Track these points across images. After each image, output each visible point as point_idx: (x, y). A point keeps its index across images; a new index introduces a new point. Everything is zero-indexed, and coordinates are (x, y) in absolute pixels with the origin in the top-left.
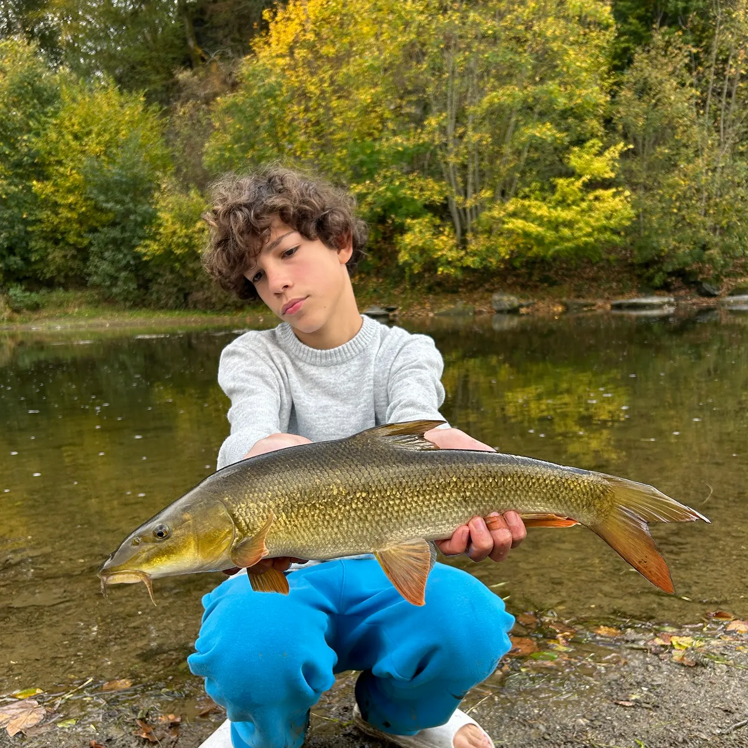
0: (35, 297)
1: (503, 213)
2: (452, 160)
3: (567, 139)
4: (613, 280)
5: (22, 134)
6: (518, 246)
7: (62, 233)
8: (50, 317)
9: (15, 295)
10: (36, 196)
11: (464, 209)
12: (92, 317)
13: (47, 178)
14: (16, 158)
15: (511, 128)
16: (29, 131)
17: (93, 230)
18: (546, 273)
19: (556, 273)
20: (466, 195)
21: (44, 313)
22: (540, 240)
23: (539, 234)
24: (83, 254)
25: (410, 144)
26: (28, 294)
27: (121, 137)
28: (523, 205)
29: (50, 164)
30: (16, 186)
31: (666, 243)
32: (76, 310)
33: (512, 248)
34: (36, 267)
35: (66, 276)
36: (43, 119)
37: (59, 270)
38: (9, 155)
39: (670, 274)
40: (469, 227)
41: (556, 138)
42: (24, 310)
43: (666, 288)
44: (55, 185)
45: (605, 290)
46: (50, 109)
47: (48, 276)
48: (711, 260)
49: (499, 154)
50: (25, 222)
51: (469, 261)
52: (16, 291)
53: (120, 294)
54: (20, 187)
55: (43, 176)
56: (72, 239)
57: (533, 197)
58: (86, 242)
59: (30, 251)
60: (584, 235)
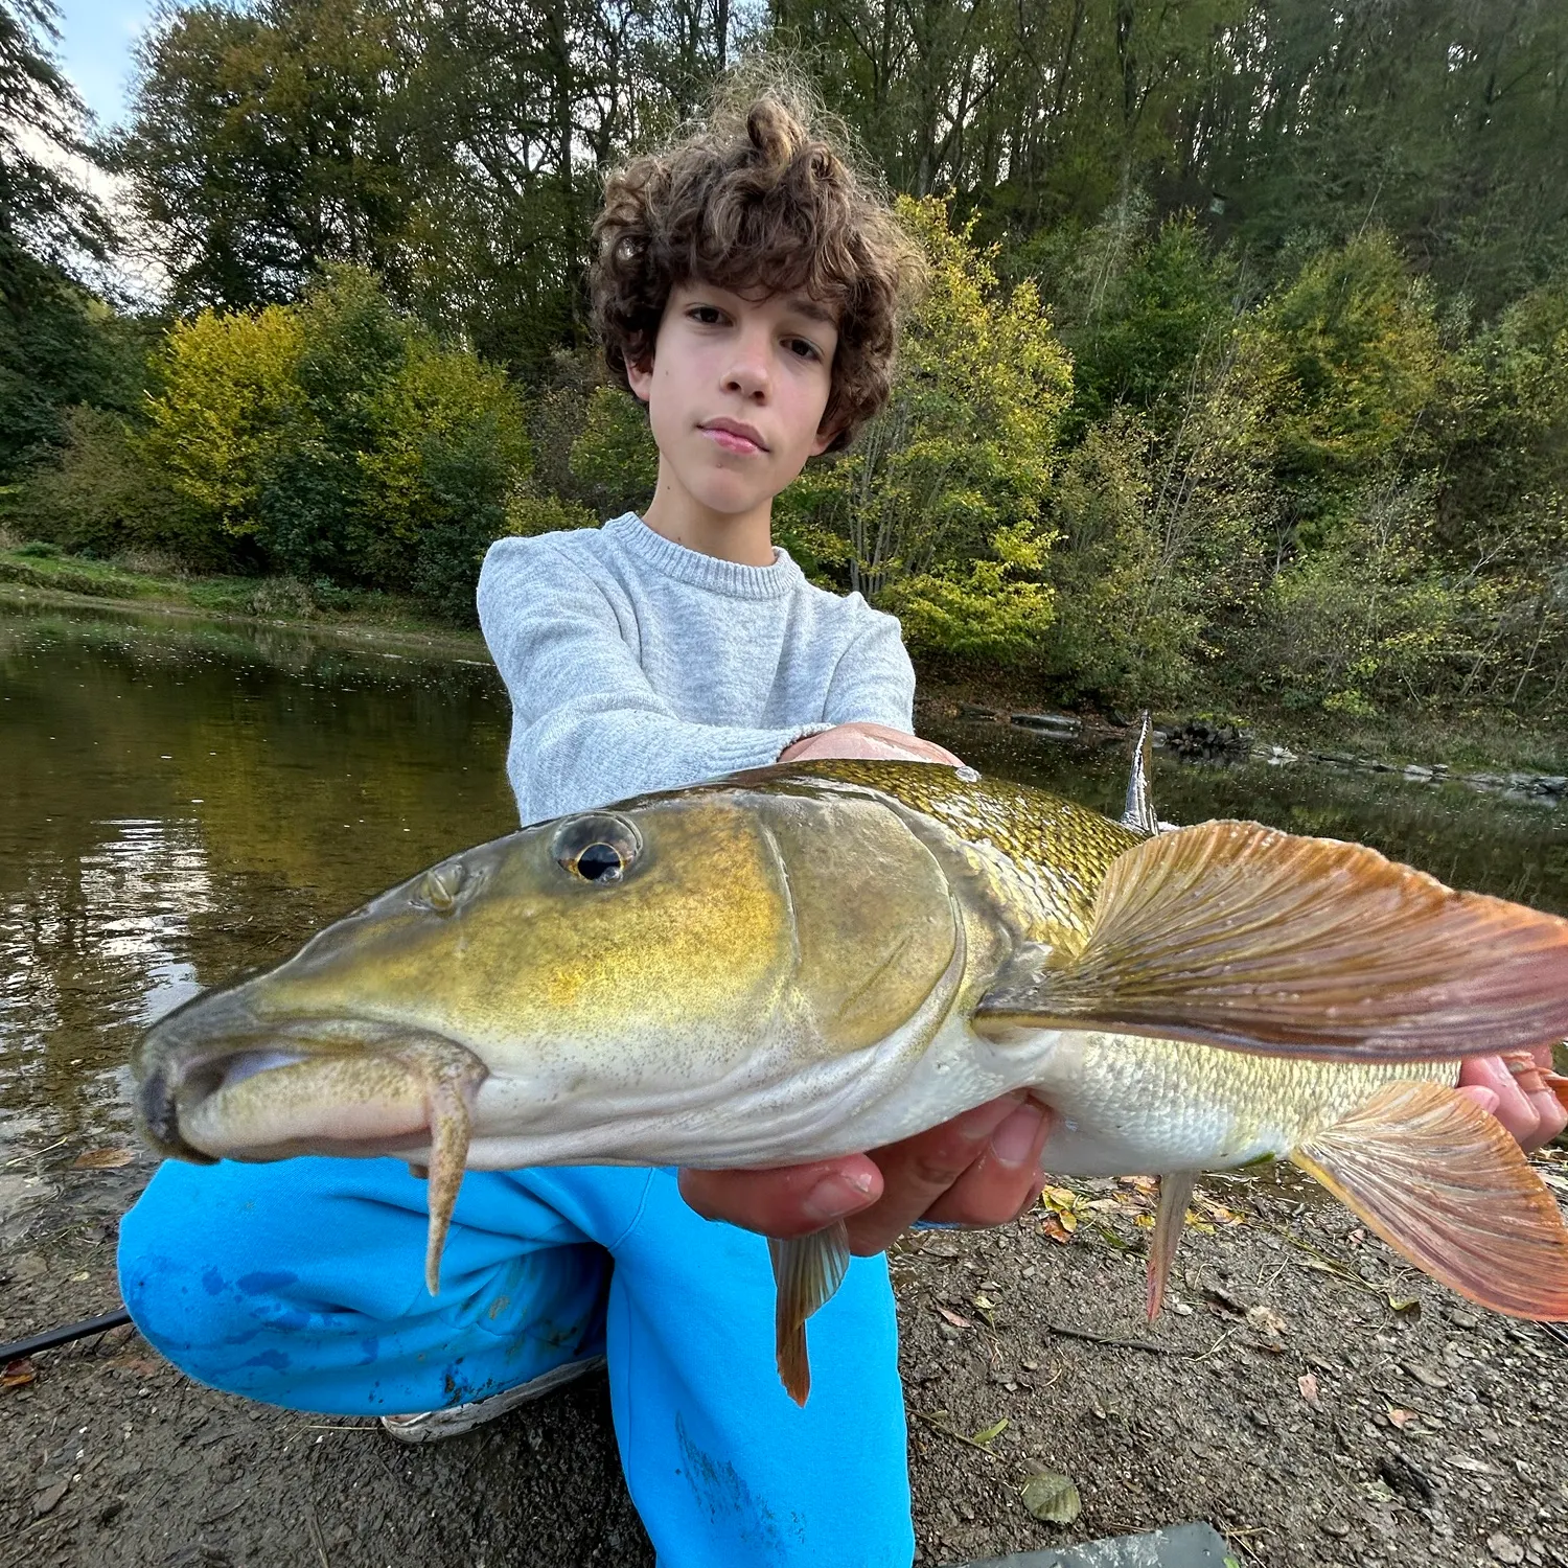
0: (346, 595)
1: (909, 590)
2: (862, 514)
3: (997, 516)
4: (1019, 689)
5: (351, 390)
6: (920, 631)
7: (387, 522)
8: (362, 623)
9: (321, 588)
10: (361, 471)
11: (867, 577)
12: (414, 631)
13: (378, 450)
14: (341, 417)
15: (936, 490)
16: (362, 386)
17: (427, 525)
19: (958, 671)
20: (872, 561)
21: (355, 617)
22: (945, 629)
23: (946, 621)
24: (411, 551)
25: (815, 488)
26: (337, 589)
27: (474, 416)
28: (933, 584)
29: (382, 434)
30: (338, 453)
31: (1082, 657)
32: (395, 619)
33: (913, 632)
34: (351, 558)
35: (387, 576)
36: (380, 374)
37: (379, 567)
38: (333, 412)
39: (1082, 694)
41: (984, 512)
42: (331, 609)
43: (1074, 708)
44: (386, 460)
45: (1007, 699)
46: (389, 363)
47: (365, 572)
48: (1128, 685)
49: (917, 519)
50: (344, 501)
52: (324, 584)
53: (449, 609)
54: (342, 456)
55: (372, 448)
56: (399, 532)
57: (946, 576)
58: (416, 538)
59: (345, 537)
60: (995, 632)
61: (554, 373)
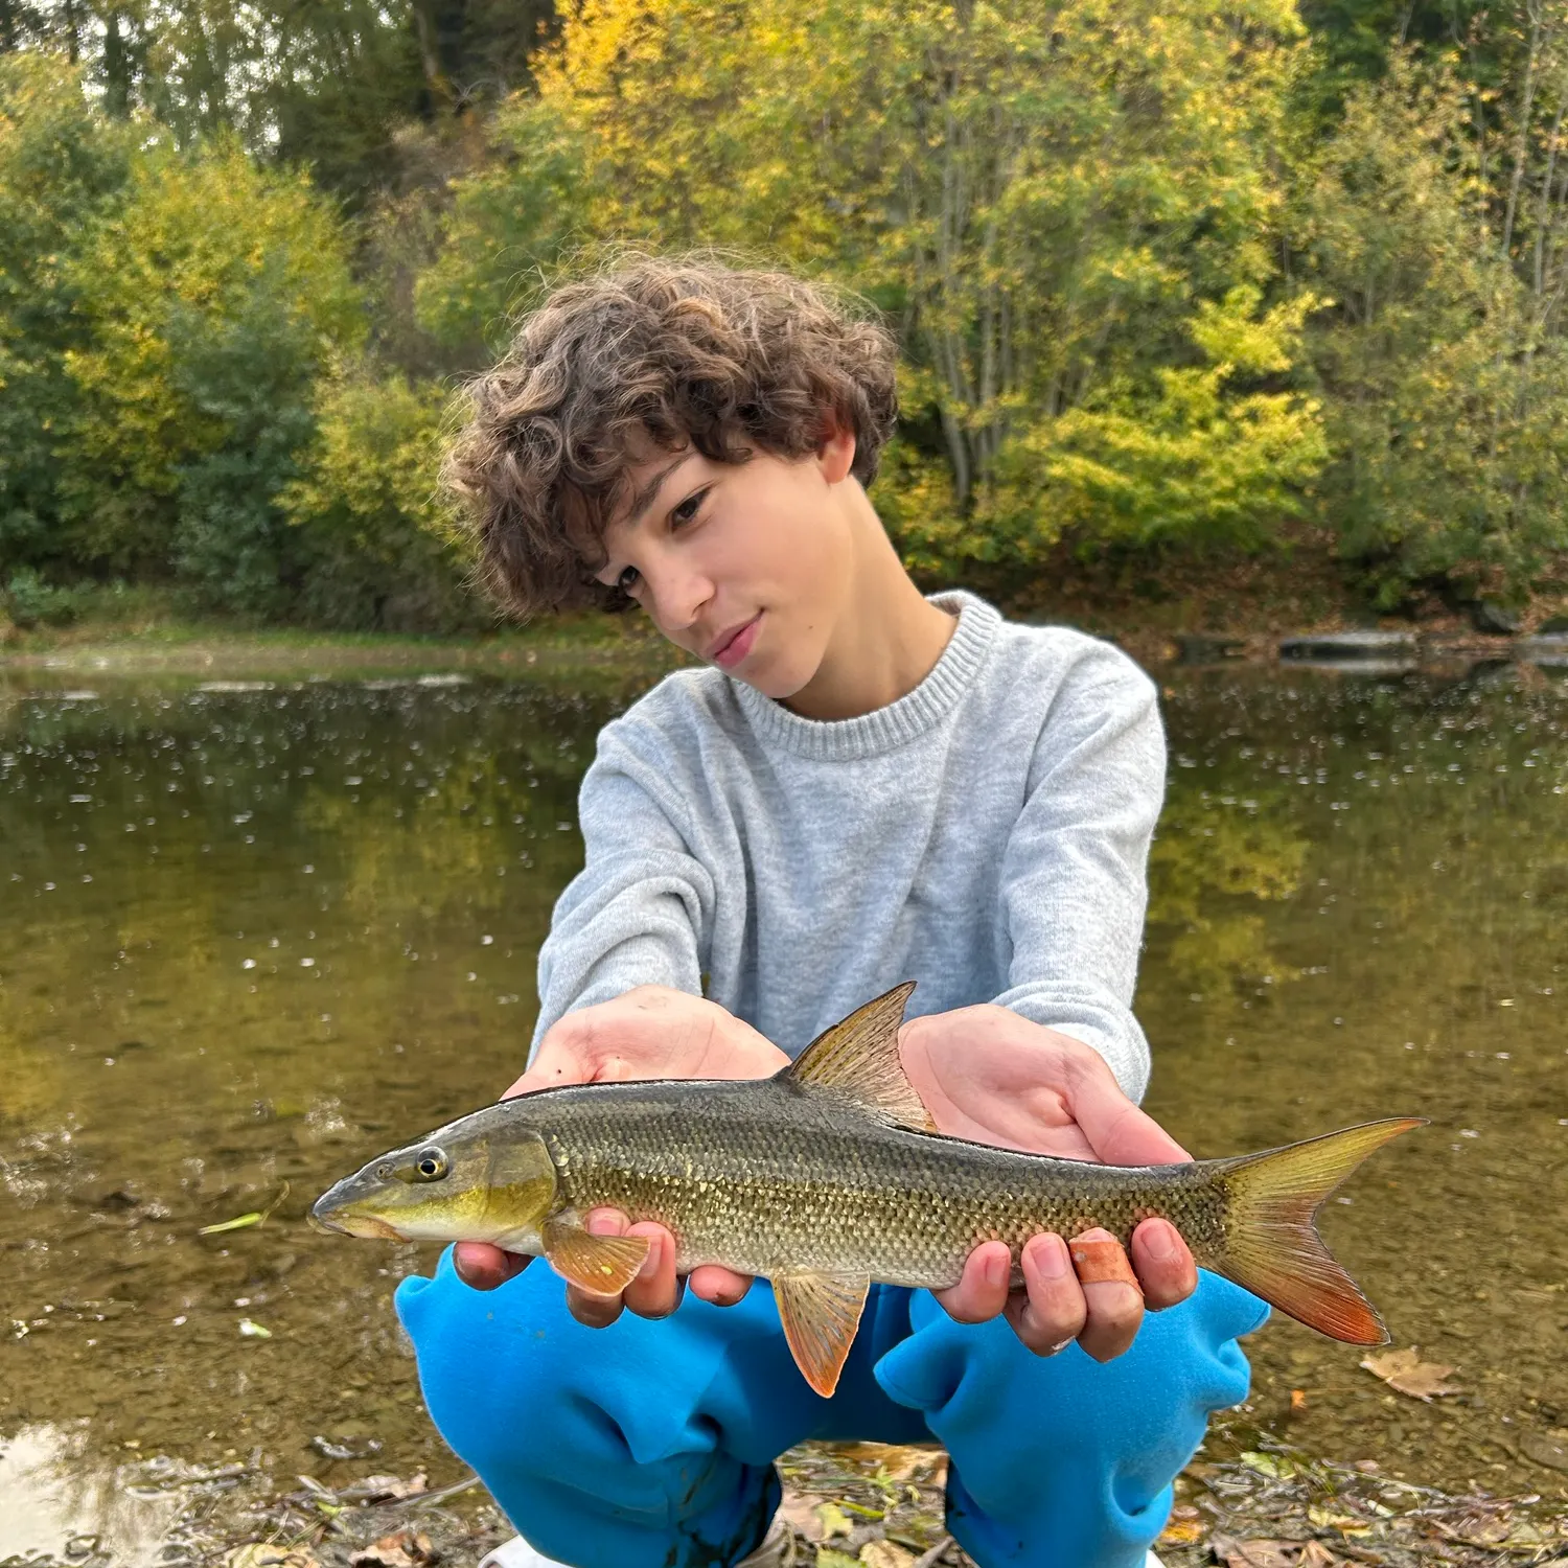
0: (64, 597)
1: (1046, 442)
3: (1189, 286)
4: (1293, 593)
5: (47, 250)
6: (1077, 514)
7: (126, 464)
8: (94, 641)
9: (23, 591)
10: (73, 383)
12: (179, 642)
13: (97, 346)
14: (31, 302)
17: (190, 458)
18: (1149, 575)
19: (1171, 575)
21: (83, 631)
22: (1123, 504)
23: (1122, 489)
24: (167, 506)
26: (48, 590)
27: (254, 264)
28: (1091, 426)
29: (100, 319)
30: (29, 361)
31: (1396, 516)
32: (150, 627)
33: (1064, 519)
34: (68, 534)
35: (134, 556)
36: (93, 220)
37: (119, 543)
38: (18, 295)
39: (1415, 584)
40: (983, 468)
41: (1160, 285)
42: (41, 625)
43: (1405, 611)
44: (113, 361)
45: (1273, 614)
46: (108, 200)
47: (95, 553)
48: (1498, 554)
50: (49, 439)
51: (974, 544)
52: (26, 584)
53: (241, 595)
54: (38, 364)
55: (89, 342)
56: (144, 477)
57: (1114, 407)
58: (174, 484)
59: (58, 499)
60: (1221, 495)
61: (399, 167)
